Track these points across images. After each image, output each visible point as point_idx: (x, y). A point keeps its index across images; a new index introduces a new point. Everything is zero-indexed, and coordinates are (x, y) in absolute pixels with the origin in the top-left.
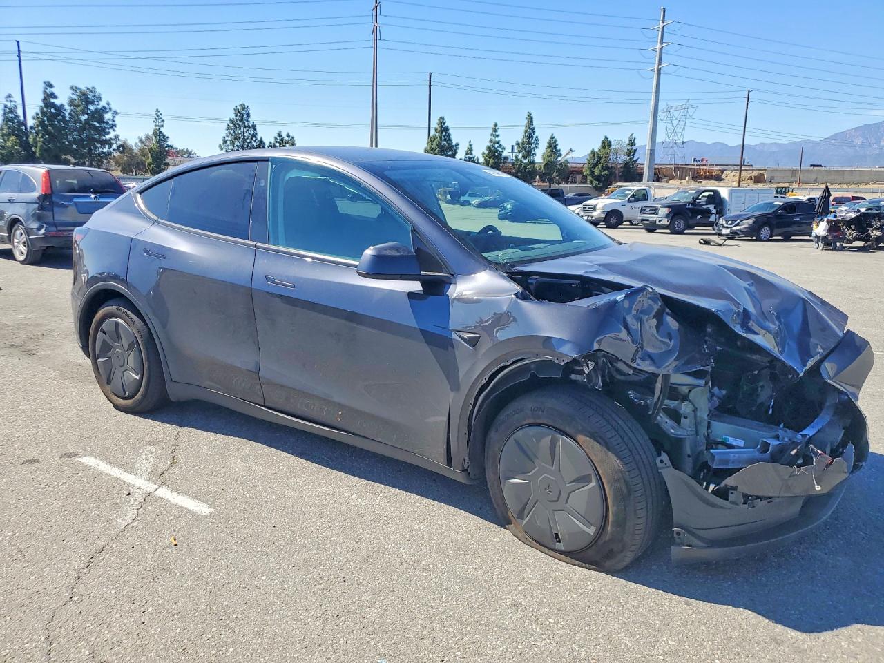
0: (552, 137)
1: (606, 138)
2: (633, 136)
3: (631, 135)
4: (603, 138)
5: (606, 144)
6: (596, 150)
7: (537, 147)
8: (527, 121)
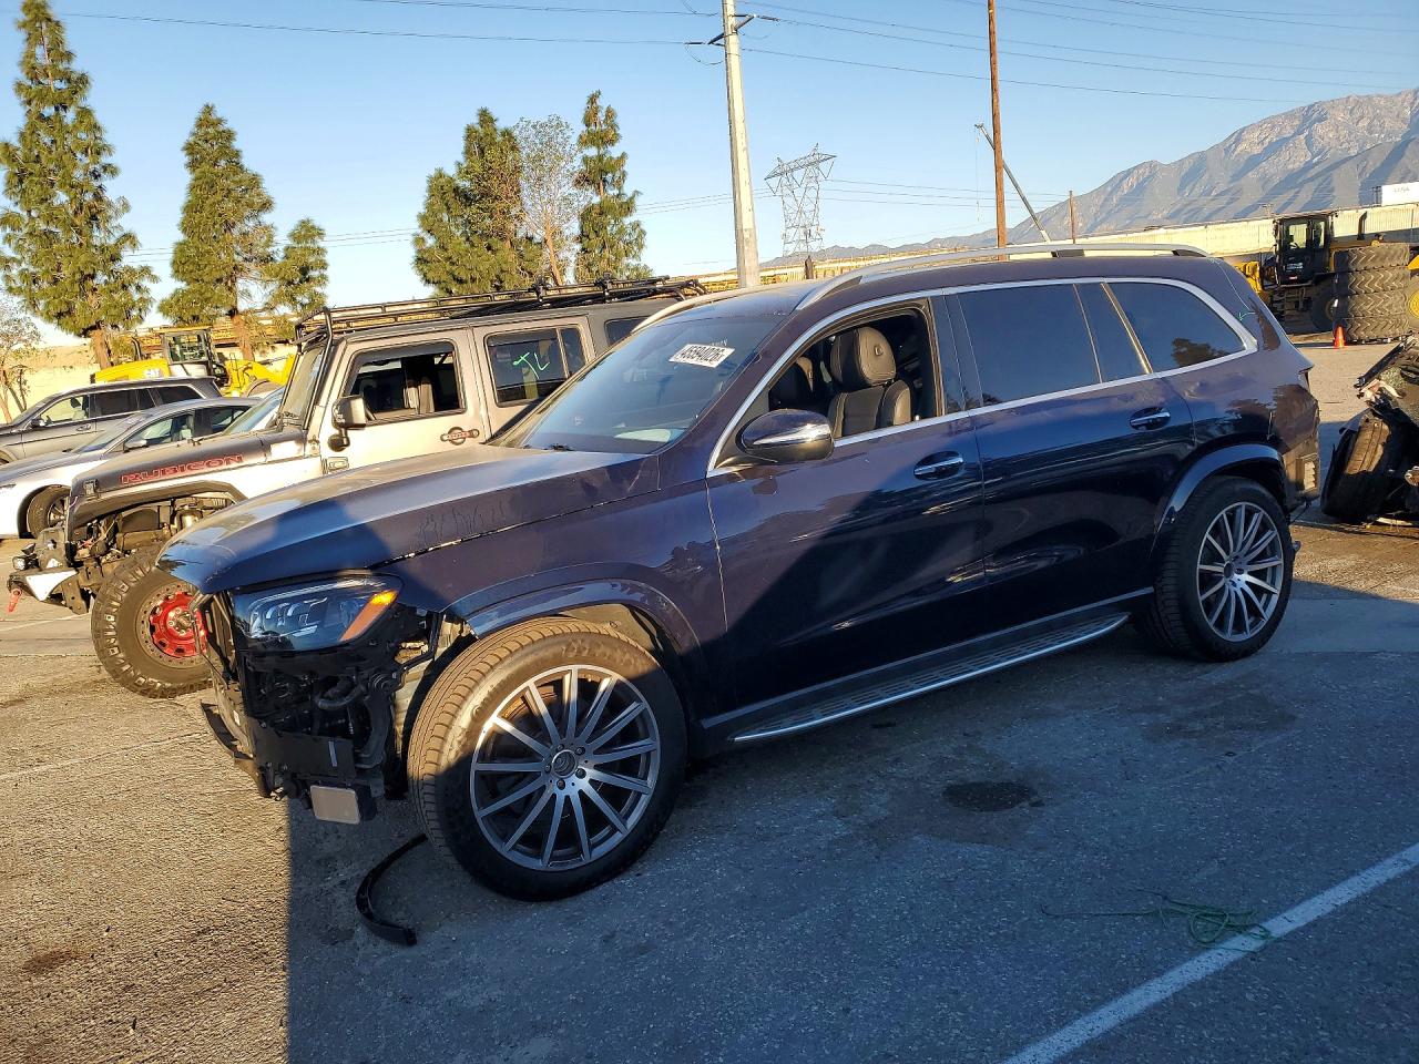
0: (207, 120)
1: (485, 118)
2: (602, 103)
3: (593, 99)
4: (474, 120)
5: (485, 140)
6: (451, 171)
7: (111, 170)
8: (22, 35)
